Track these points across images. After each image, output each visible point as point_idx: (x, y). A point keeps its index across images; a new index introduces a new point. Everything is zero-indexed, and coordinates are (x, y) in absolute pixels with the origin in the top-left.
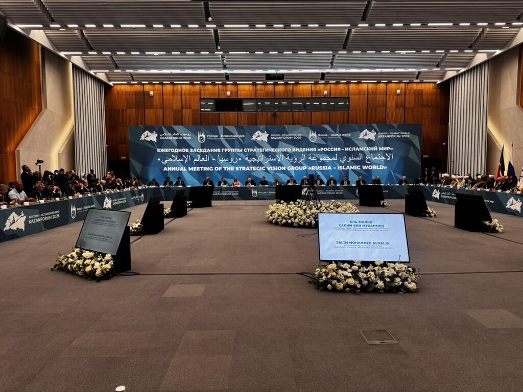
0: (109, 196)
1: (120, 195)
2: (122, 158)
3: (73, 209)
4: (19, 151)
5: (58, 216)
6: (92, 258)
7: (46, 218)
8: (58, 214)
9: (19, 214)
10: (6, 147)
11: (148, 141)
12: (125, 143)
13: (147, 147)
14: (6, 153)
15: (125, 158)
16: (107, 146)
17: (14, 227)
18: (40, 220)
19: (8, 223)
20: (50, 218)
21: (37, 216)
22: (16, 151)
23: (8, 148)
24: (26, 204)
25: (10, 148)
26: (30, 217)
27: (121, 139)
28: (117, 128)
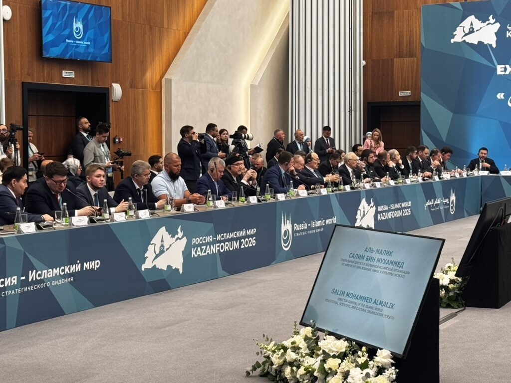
0: (371, 196)
1: (397, 195)
2: (401, 94)
3: (286, 227)
4: (169, 81)
5: (253, 242)
6: (343, 356)
7: (227, 247)
8: (252, 236)
9: (172, 232)
10: (144, 72)
11: (471, 45)
12: (411, 55)
13: (469, 62)
14: (144, 87)
15: (408, 93)
16: (363, 62)
17: (162, 264)
18: (214, 249)
19: (150, 254)
20: (236, 245)
21: (209, 239)
22: (163, 80)
23: (148, 75)
24: (189, 208)
25: (151, 76)
26: (194, 241)
27: (400, 43)
28: (391, 14)
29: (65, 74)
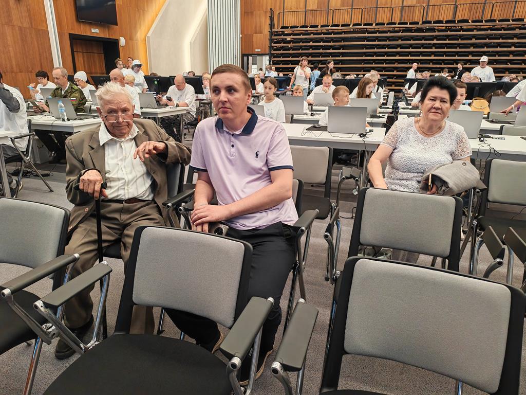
2: (256, 50)
10: (136, 32)
12: (261, 33)
14: (137, 40)
15: (259, 50)
16: (241, 36)
22: (147, 37)
25: (140, 35)
27: (256, 27)
28: (252, 13)
29: (93, 30)
